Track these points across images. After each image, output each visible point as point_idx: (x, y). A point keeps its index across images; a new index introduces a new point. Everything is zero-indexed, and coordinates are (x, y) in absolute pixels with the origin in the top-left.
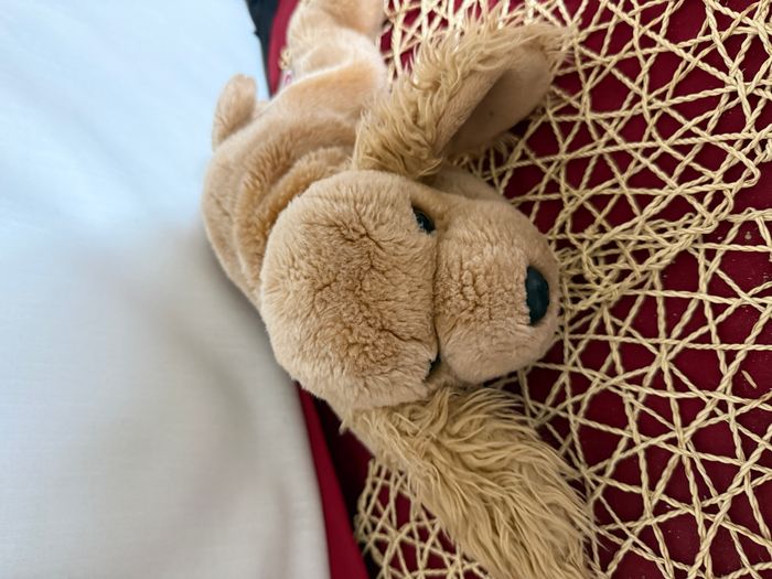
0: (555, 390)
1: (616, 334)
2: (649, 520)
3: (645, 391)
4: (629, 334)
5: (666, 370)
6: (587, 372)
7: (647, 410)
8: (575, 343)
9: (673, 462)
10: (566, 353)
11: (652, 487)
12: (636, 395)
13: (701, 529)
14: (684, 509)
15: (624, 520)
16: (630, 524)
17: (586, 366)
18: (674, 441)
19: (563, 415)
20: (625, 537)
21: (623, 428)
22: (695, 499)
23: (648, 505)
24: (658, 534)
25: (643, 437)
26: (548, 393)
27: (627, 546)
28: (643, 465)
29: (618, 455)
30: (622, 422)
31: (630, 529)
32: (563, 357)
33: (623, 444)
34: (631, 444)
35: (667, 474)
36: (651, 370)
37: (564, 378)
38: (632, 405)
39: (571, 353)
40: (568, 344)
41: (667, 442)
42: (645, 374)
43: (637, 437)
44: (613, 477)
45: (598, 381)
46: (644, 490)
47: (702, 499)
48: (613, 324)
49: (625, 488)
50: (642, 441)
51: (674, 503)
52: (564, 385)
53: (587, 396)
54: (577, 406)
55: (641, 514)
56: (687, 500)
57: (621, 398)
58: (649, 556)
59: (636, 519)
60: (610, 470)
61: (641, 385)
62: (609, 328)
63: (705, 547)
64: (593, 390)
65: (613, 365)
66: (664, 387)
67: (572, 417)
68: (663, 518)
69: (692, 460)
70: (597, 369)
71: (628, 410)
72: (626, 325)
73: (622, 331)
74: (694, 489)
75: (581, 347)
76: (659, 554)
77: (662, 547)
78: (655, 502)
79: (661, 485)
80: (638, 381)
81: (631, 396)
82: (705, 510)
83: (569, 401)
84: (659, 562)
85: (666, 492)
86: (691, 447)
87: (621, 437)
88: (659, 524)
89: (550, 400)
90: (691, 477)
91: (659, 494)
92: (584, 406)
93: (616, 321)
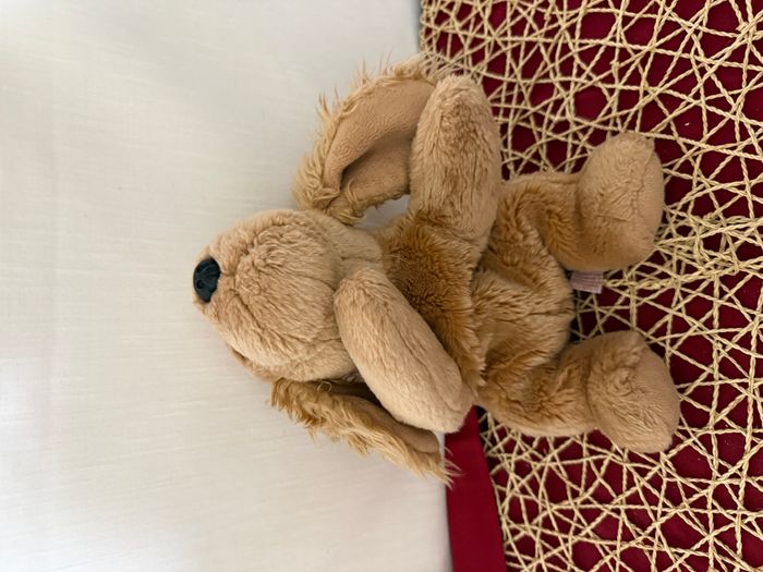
0: (659, 325)
1: (721, 297)
2: (710, 430)
3: (731, 345)
4: (730, 300)
5: (754, 334)
6: (689, 320)
7: (731, 359)
8: (685, 295)
9: (740, 398)
10: (675, 299)
11: (719, 410)
12: (724, 346)
13: (747, 446)
14: (738, 430)
15: (691, 425)
16: (694, 429)
17: (688, 314)
18: (745, 386)
19: (662, 344)
20: (688, 437)
21: (707, 365)
22: (749, 427)
23: (712, 421)
24: (714, 441)
25: (722, 376)
26: (652, 325)
27: (688, 442)
28: (716, 394)
29: (698, 383)
30: (708, 361)
31: (693, 432)
32: (672, 302)
33: (704, 376)
34: (710, 378)
35: (732, 405)
36: (743, 332)
37: (668, 318)
38: (719, 352)
39: (678, 302)
40: (678, 293)
41: (739, 384)
42: (737, 333)
43: (717, 375)
44: (690, 396)
45: (695, 327)
46: (712, 411)
47: (754, 426)
48: (720, 288)
49: (698, 406)
50: (720, 379)
51: (732, 425)
52: (666, 323)
53: (685, 336)
54: (674, 341)
55: (705, 425)
56: (744, 425)
57: (711, 345)
58: (703, 451)
59: (700, 427)
60: (690, 391)
61: (730, 340)
62: (716, 292)
63: (747, 458)
64: (690, 333)
65: (712, 318)
66: (749, 348)
67: (668, 348)
68: (720, 432)
69: (755, 402)
70: (697, 319)
71: (714, 354)
72: (731, 293)
73: (727, 297)
74: (750, 420)
75: (689, 299)
76: (710, 453)
77: (715, 450)
78: (718, 420)
79: (726, 411)
80: (729, 336)
81: (720, 345)
82: (754, 435)
83: (669, 337)
84: (709, 457)
85: (728, 416)
86: (757, 393)
87: (704, 371)
88: (717, 435)
89: (652, 331)
90: (751, 412)
91: (723, 415)
92: (680, 343)
93: (724, 287)
